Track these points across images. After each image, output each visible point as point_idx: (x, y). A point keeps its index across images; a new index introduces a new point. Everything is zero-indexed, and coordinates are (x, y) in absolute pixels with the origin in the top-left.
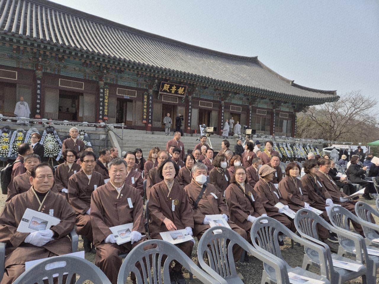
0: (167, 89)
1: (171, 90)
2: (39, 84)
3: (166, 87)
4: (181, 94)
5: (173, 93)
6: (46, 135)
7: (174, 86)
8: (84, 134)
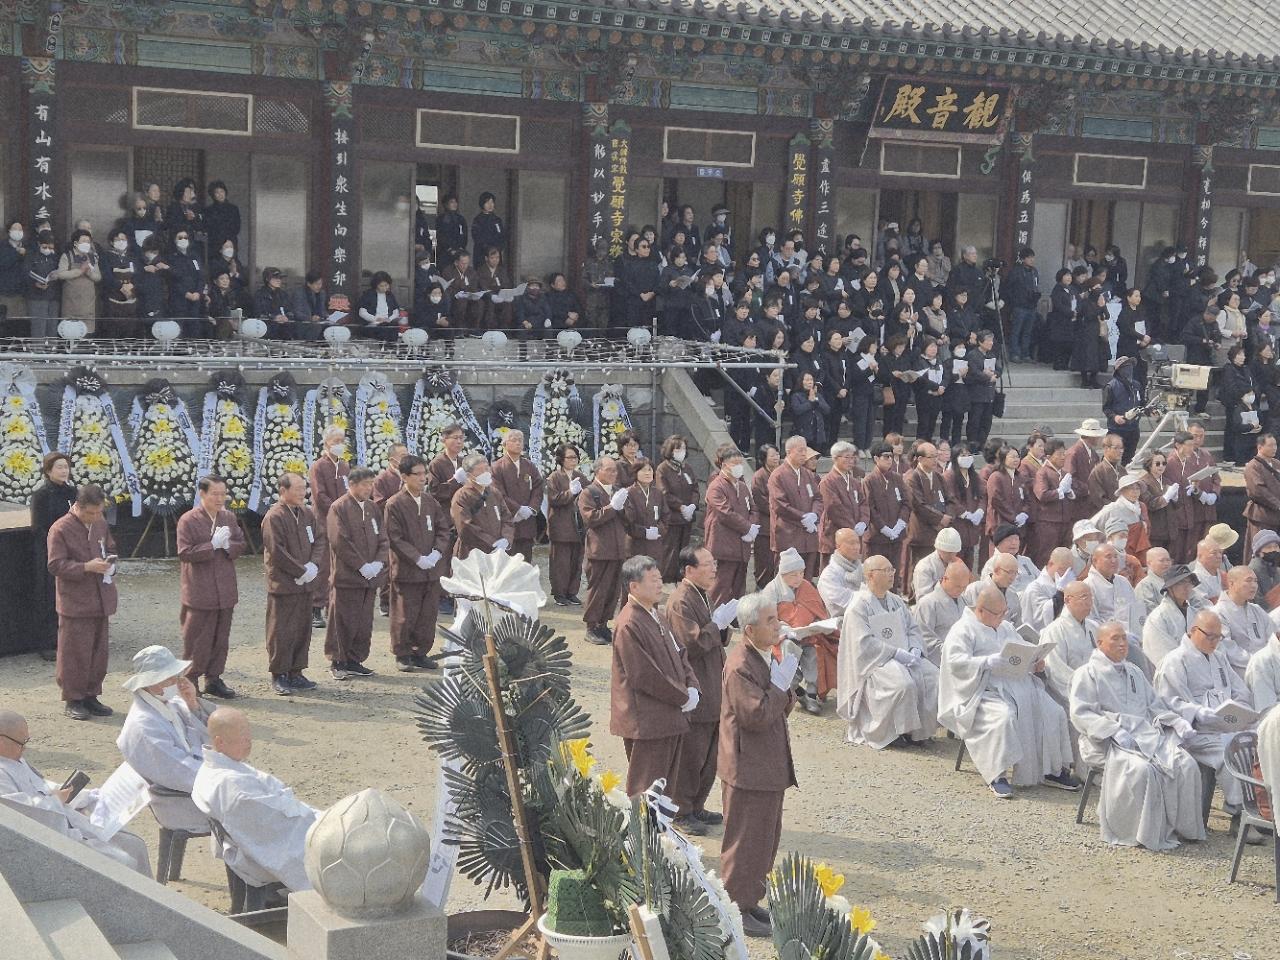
0: (911, 112)
1: (930, 111)
2: (342, 148)
3: (907, 100)
4: (982, 130)
5: (938, 129)
6: (425, 405)
7: (948, 90)
8: (567, 392)
